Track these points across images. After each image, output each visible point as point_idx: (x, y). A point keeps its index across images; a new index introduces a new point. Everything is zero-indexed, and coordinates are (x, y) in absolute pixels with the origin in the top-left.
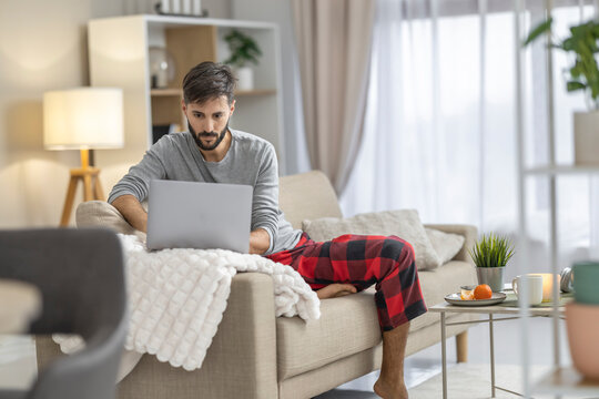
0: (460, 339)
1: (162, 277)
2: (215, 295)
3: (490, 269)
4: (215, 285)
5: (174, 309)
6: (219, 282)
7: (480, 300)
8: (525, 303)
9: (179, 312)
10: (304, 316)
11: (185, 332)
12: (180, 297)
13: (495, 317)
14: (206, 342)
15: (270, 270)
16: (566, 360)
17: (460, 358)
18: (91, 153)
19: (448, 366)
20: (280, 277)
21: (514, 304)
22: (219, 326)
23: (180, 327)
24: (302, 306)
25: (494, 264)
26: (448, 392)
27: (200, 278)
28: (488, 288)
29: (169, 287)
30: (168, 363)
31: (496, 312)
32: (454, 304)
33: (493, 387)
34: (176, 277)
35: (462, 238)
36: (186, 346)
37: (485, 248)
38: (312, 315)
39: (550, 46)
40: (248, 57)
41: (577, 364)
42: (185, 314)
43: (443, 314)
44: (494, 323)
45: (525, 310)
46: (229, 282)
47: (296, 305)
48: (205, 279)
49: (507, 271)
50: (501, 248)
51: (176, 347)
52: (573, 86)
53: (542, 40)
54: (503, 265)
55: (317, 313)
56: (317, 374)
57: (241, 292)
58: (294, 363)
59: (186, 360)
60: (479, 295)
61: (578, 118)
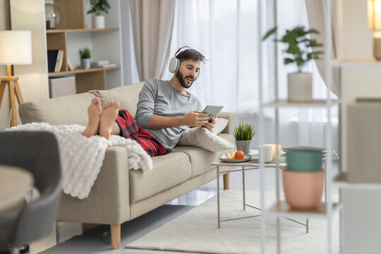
0: (225, 177)
1: (67, 147)
2: (96, 158)
3: (243, 141)
4: (97, 153)
5: (74, 165)
6: (99, 151)
7: (238, 159)
8: (262, 160)
9: (77, 166)
10: (144, 168)
11: (80, 177)
12: (77, 158)
13: (245, 168)
14: (91, 183)
15: (124, 143)
16: (282, 198)
17: (226, 187)
18: (12, 66)
19: (220, 192)
20: (129, 147)
21: (256, 161)
22: (98, 175)
23: (77, 175)
24: (142, 163)
25: (245, 139)
26: (220, 207)
27: (88, 148)
28: (242, 153)
29: (71, 153)
30: (70, 194)
31: (246, 166)
32: (224, 161)
33: (244, 204)
34: (75, 148)
35: (227, 121)
36: (80, 185)
37: (240, 130)
38: (148, 168)
39: (276, 41)
40: (103, 9)
41: (288, 200)
42: (80, 168)
43: (218, 167)
44: (245, 171)
45: (262, 164)
46: (104, 151)
47: (139, 163)
48: (91, 149)
49: (252, 142)
50: (249, 130)
51: (75, 186)
52: (288, 61)
53: (272, 37)
54: (250, 139)
55: (151, 167)
56: (150, 200)
57: (110, 157)
58: (139, 194)
59: (79, 193)
60: (237, 156)
61: (290, 76)
